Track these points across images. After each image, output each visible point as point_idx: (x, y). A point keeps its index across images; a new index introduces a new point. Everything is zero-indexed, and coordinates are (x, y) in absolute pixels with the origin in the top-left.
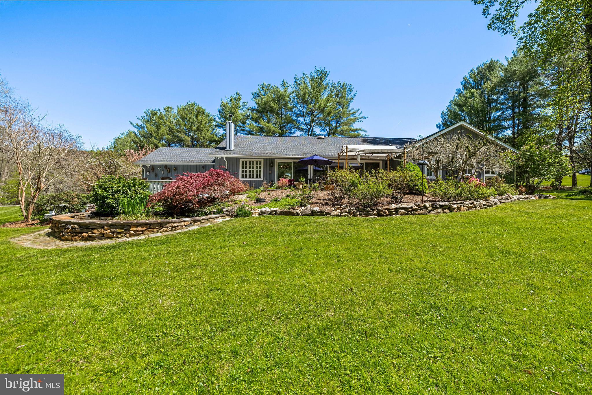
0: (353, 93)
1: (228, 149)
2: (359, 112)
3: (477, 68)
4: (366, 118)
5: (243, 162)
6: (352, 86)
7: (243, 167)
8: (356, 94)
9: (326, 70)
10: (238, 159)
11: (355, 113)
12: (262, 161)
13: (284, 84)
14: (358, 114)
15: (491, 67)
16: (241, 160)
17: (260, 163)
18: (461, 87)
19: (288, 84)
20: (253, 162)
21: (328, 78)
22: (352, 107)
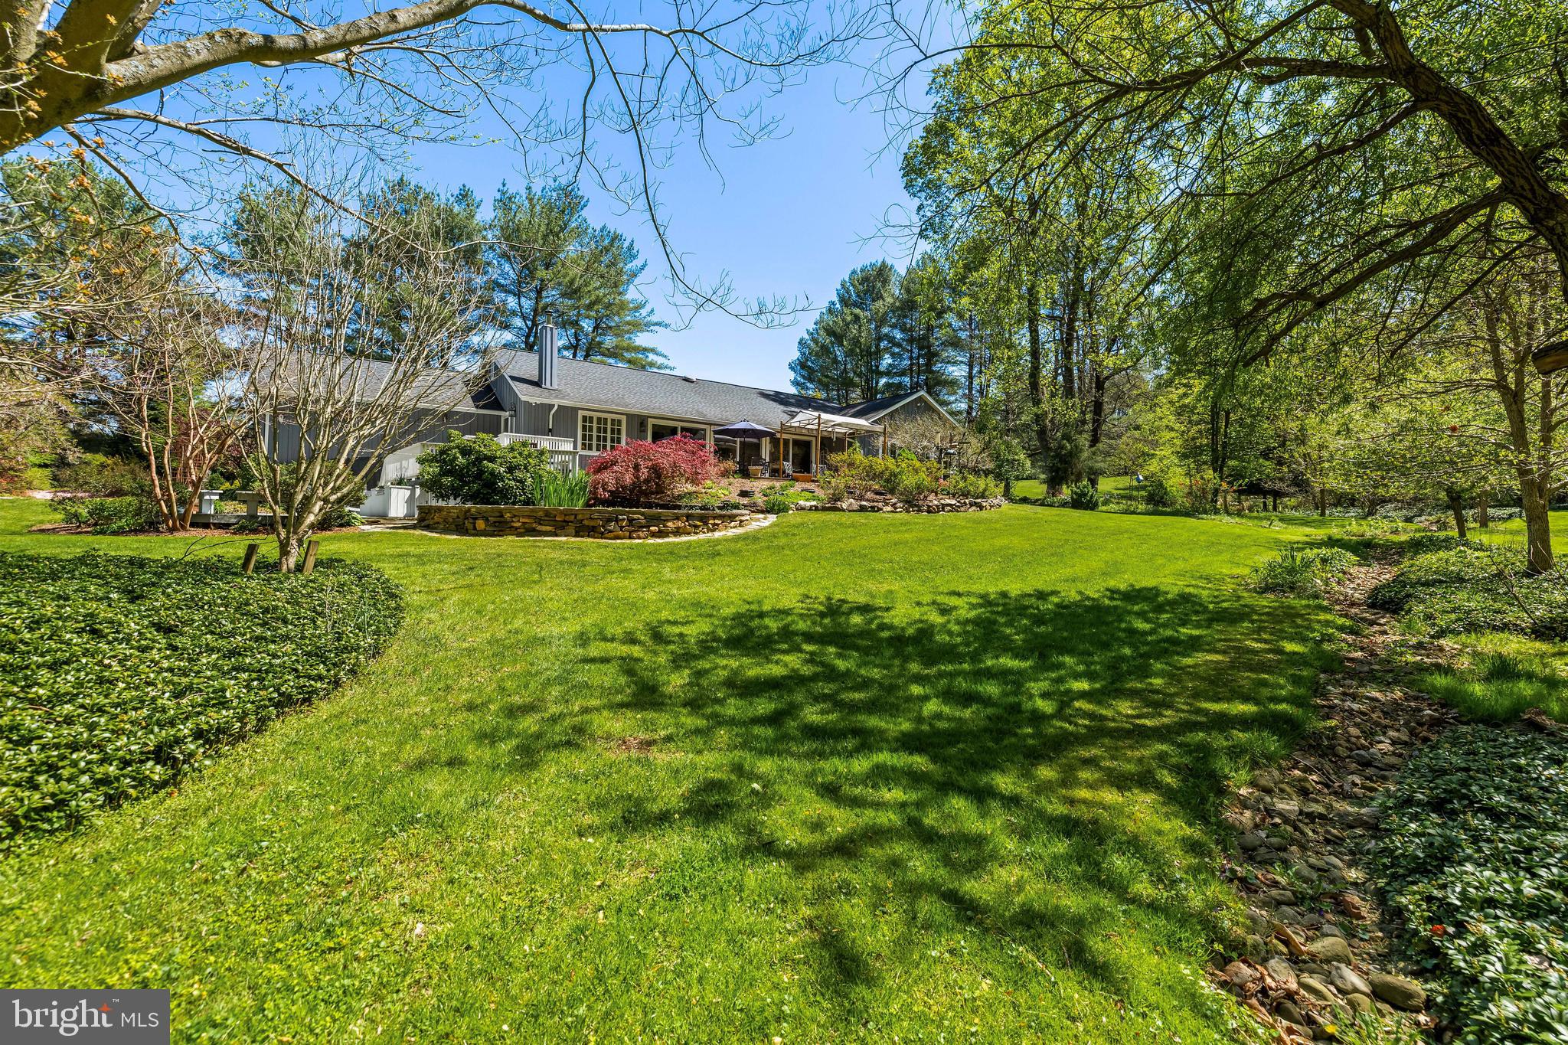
0: (637, 263)
1: (548, 385)
2: (648, 308)
3: (862, 270)
4: (666, 326)
5: (585, 419)
6: (636, 247)
7: (584, 428)
8: (643, 268)
9: (580, 193)
10: (575, 410)
11: (638, 308)
12: (624, 419)
13: (464, 195)
14: (644, 312)
15: (882, 273)
16: (581, 413)
17: (619, 421)
18: (836, 299)
19: (478, 199)
20: (591, 418)
21: (583, 213)
22: (631, 294)
